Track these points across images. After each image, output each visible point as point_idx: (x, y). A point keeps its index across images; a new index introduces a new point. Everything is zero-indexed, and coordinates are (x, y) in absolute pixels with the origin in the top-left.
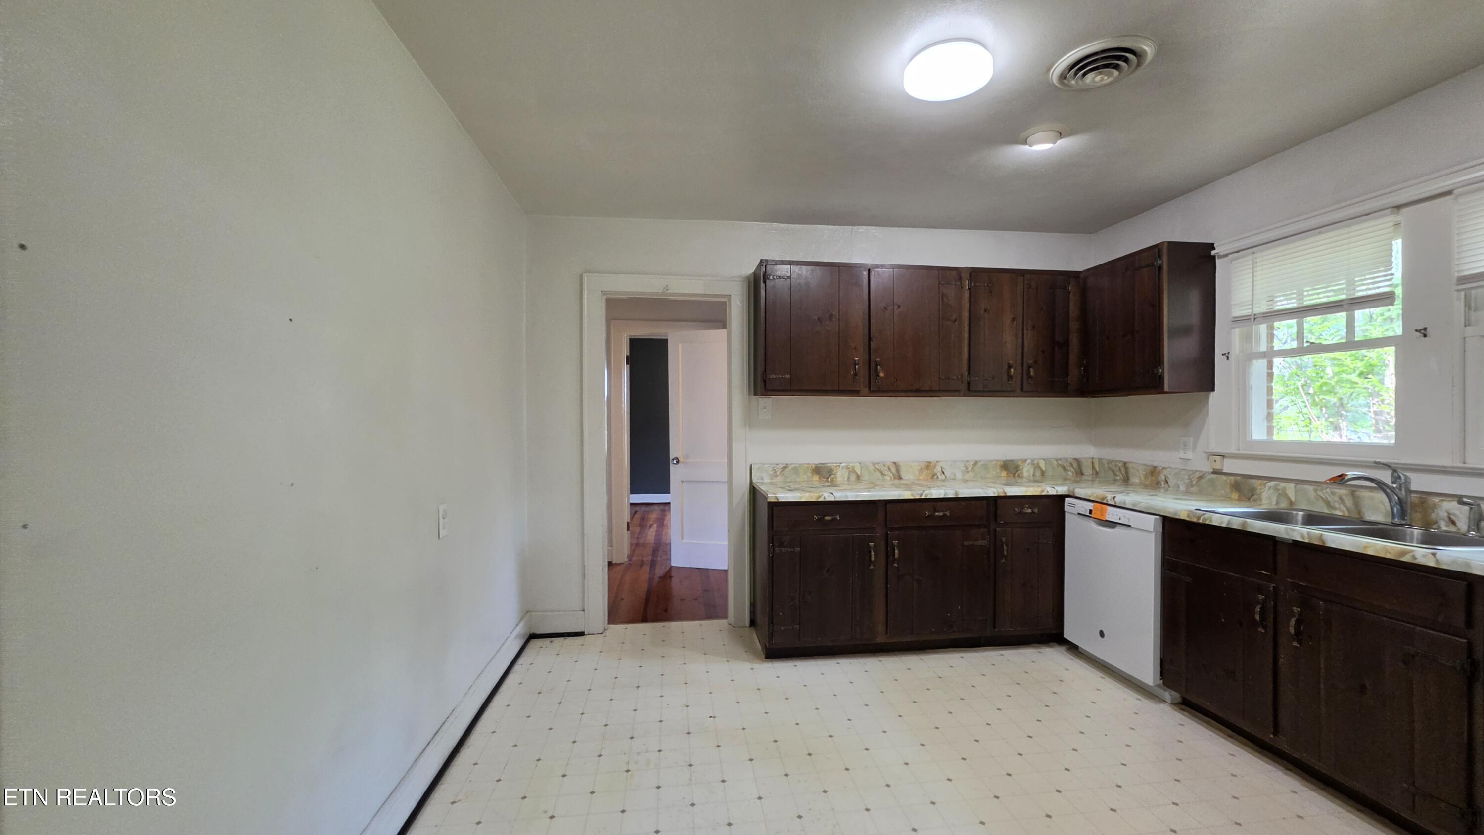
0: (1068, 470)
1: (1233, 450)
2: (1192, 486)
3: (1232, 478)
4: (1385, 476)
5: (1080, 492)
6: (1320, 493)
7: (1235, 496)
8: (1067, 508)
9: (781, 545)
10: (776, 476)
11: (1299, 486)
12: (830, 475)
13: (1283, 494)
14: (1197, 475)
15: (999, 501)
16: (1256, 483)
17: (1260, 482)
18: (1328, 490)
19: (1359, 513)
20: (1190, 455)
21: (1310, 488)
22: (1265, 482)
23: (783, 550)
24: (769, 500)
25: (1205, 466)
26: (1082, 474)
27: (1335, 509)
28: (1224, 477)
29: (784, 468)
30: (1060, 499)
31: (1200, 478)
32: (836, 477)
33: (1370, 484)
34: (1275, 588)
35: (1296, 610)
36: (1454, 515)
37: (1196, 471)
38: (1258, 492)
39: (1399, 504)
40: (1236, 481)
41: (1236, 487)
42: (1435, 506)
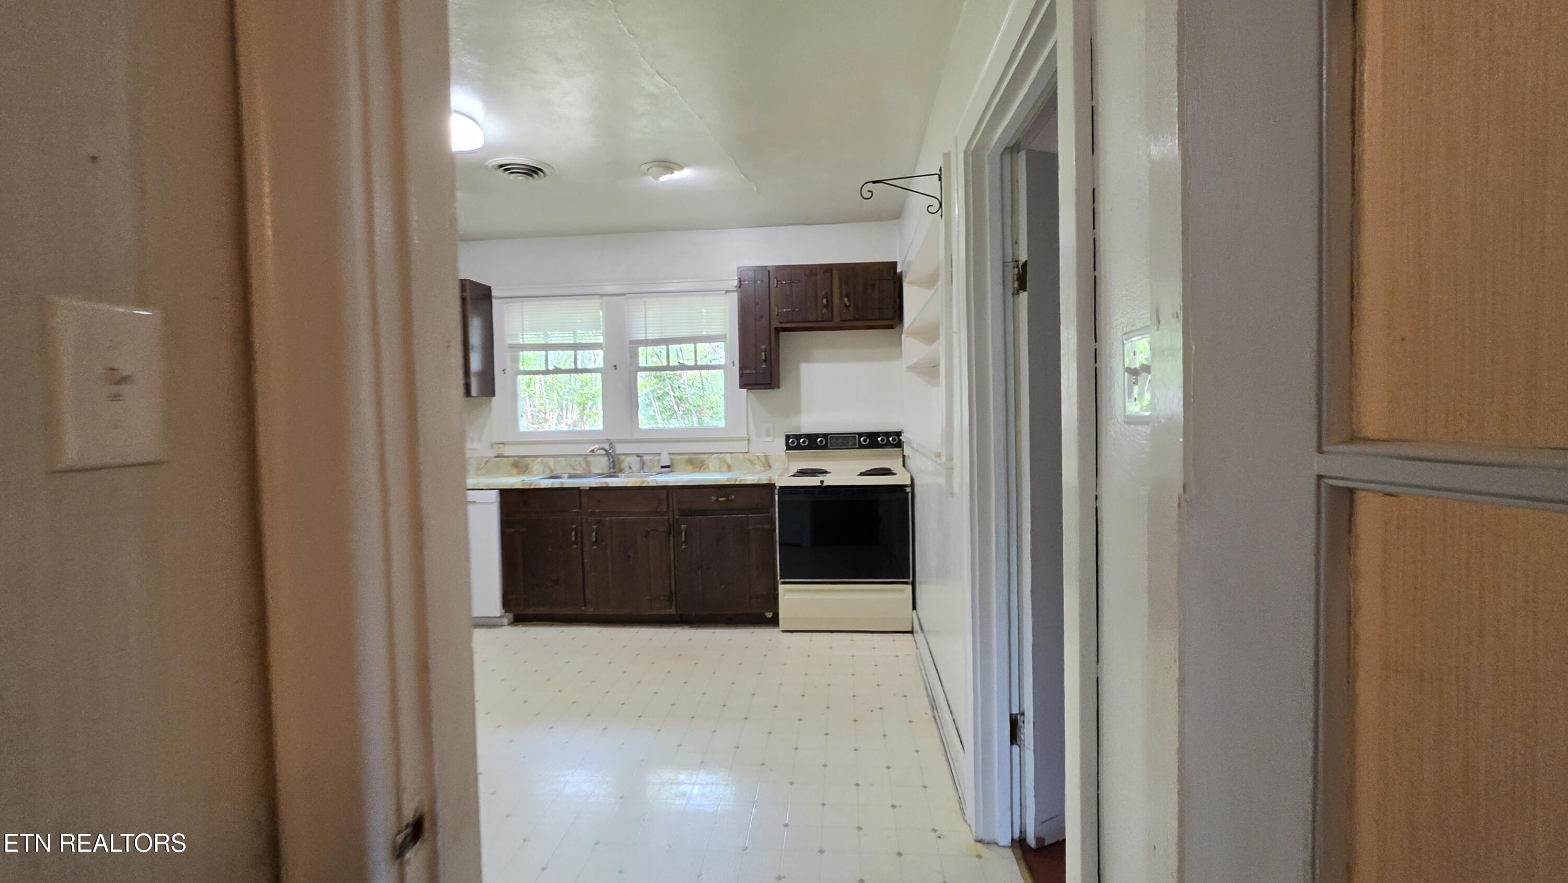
1: (510, 440)
2: (478, 469)
3: (512, 458)
4: (607, 446)
6: (570, 461)
7: (514, 471)
11: (556, 459)
13: (546, 464)
14: (484, 460)
16: (527, 460)
17: (531, 459)
19: (589, 470)
21: (563, 459)
22: (533, 459)
25: (491, 453)
27: (577, 470)
28: (505, 459)
31: (487, 462)
33: (603, 452)
34: (581, 518)
35: (595, 527)
36: (631, 464)
37: (482, 458)
38: (530, 466)
39: (613, 462)
40: (515, 461)
41: (516, 465)
42: (623, 461)
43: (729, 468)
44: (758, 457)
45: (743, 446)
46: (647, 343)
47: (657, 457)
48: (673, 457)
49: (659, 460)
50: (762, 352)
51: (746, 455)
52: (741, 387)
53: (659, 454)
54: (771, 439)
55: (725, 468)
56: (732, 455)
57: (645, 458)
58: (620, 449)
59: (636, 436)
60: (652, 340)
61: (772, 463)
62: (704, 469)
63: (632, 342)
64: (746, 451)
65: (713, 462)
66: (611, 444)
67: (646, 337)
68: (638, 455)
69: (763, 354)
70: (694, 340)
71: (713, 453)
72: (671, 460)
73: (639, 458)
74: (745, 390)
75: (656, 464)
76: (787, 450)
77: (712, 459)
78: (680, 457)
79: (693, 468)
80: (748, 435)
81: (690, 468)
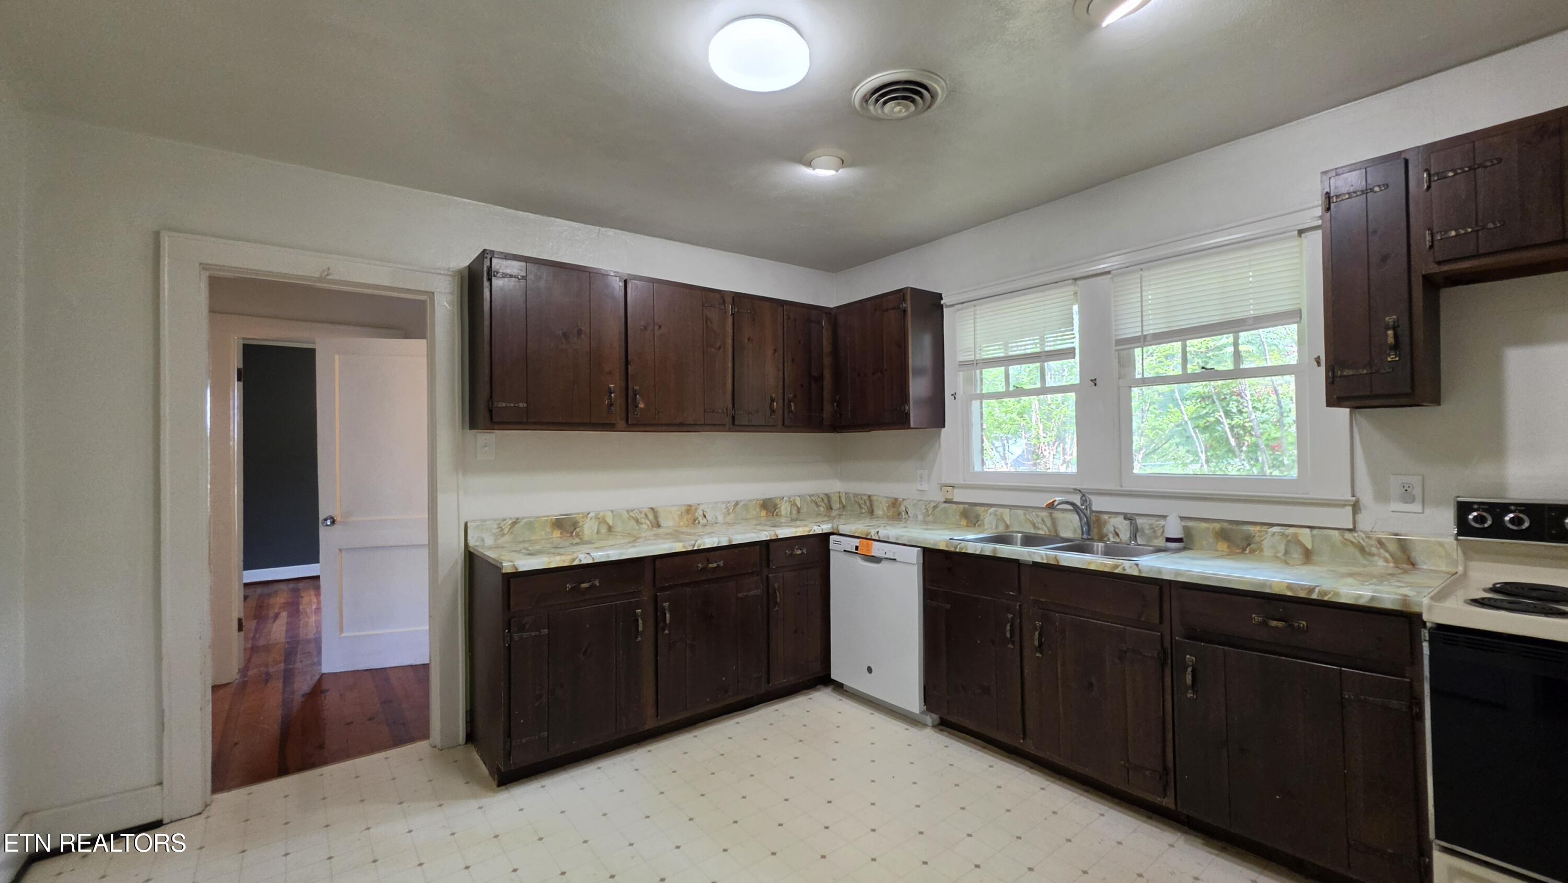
0: (820, 506)
1: (961, 482)
2: (928, 516)
3: (961, 506)
4: (1077, 499)
5: (844, 529)
6: (1028, 516)
7: (964, 522)
8: (832, 546)
9: (522, 628)
10: (503, 535)
11: (1013, 511)
12: (575, 529)
13: (1001, 519)
14: (932, 505)
15: (771, 545)
16: (980, 510)
17: (983, 508)
18: (1034, 513)
19: (1056, 531)
20: (925, 486)
21: (1020, 512)
22: (987, 508)
23: (525, 635)
24: (504, 571)
25: (938, 497)
26: (831, 509)
27: (1039, 529)
28: (954, 506)
29: (515, 523)
30: (825, 537)
31: (935, 507)
32: (583, 531)
33: (1070, 507)
34: (1020, 606)
35: (1038, 624)
36: (1118, 528)
37: (931, 501)
38: (982, 517)
39: (1088, 523)
40: (964, 509)
41: (965, 514)
42: (1105, 522)
43: (1308, 556)
44: (1380, 542)
45: (1344, 518)
46: (1143, 340)
47: (1162, 522)
48: (1190, 524)
49: (1163, 527)
50: (1387, 328)
51: (1348, 536)
52: (1329, 404)
53: (1165, 517)
54: (1416, 507)
55: (1297, 555)
56: (1315, 532)
57: (1140, 521)
58: (1098, 504)
59: (1128, 486)
60: (1154, 334)
61: (1417, 555)
62: (1252, 551)
63: (1119, 342)
64: (1351, 527)
65: (1270, 540)
66: (1084, 495)
67: (1142, 331)
68: (1127, 517)
69: (1390, 332)
70: (1234, 326)
71: (1272, 525)
72: (1187, 530)
73: (1128, 522)
74: (1347, 410)
75: (1159, 533)
76: (1459, 534)
77: (1269, 534)
78: (1204, 525)
79: (1229, 547)
80: (1353, 496)
81: (1223, 546)
